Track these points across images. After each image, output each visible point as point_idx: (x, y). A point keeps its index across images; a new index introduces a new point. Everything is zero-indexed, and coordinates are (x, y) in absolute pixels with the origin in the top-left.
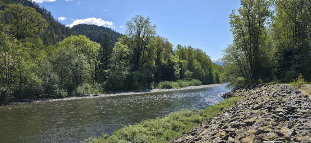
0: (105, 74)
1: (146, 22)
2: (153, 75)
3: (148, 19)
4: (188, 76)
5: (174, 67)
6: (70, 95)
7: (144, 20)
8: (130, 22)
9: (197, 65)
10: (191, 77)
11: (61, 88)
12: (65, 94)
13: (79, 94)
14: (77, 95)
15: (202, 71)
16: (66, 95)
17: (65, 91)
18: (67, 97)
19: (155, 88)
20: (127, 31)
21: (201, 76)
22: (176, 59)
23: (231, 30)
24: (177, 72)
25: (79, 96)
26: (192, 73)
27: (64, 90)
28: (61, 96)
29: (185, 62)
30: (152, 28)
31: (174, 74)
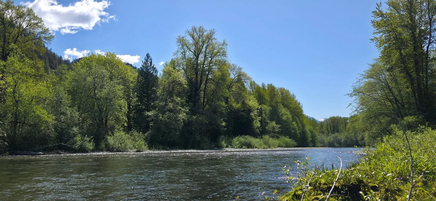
0: (149, 119)
1: (209, 37)
2: (224, 124)
3: (212, 33)
4: (272, 132)
5: (252, 114)
6: (97, 148)
7: (205, 34)
8: (183, 37)
9: (285, 114)
10: (278, 133)
11: (83, 134)
12: (90, 146)
13: (112, 148)
14: (109, 149)
15: (293, 125)
16: (91, 148)
17: (90, 141)
18: (93, 151)
19: (227, 147)
20: (178, 52)
21: (292, 132)
22: (253, 102)
23: (372, 40)
24: (257, 124)
25: (112, 150)
26: (279, 126)
27: (88, 139)
28: (82, 150)
29: (266, 108)
30: (221, 47)
31: (252, 126)
